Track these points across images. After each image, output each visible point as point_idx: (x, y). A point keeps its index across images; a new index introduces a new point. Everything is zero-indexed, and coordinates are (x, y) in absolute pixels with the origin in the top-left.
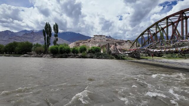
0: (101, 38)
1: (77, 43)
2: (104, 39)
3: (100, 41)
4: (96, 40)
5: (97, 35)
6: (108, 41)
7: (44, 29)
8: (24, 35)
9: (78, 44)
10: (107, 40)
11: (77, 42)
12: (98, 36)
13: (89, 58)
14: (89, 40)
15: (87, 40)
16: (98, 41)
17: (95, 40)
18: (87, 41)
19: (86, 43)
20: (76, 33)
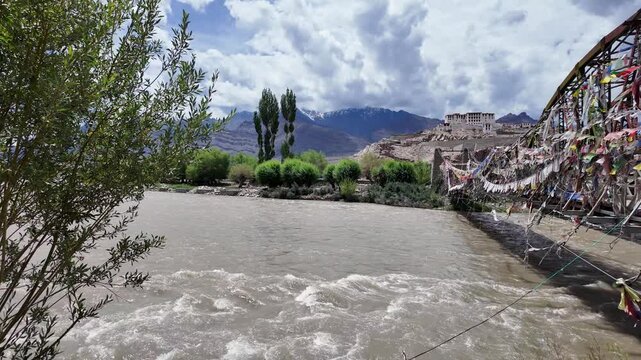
0: (476, 124)
1: (384, 146)
2: (488, 126)
3: (470, 134)
4: (453, 134)
5: (458, 115)
6: (506, 133)
7: (258, 111)
8: (242, 125)
9: (387, 149)
10: (499, 132)
11: (386, 140)
12: (464, 116)
13: (365, 202)
14: (428, 132)
15: (420, 134)
16: (461, 134)
17: (449, 131)
18: (421, 138)
19: (417, 143)
20: (392, 109)
